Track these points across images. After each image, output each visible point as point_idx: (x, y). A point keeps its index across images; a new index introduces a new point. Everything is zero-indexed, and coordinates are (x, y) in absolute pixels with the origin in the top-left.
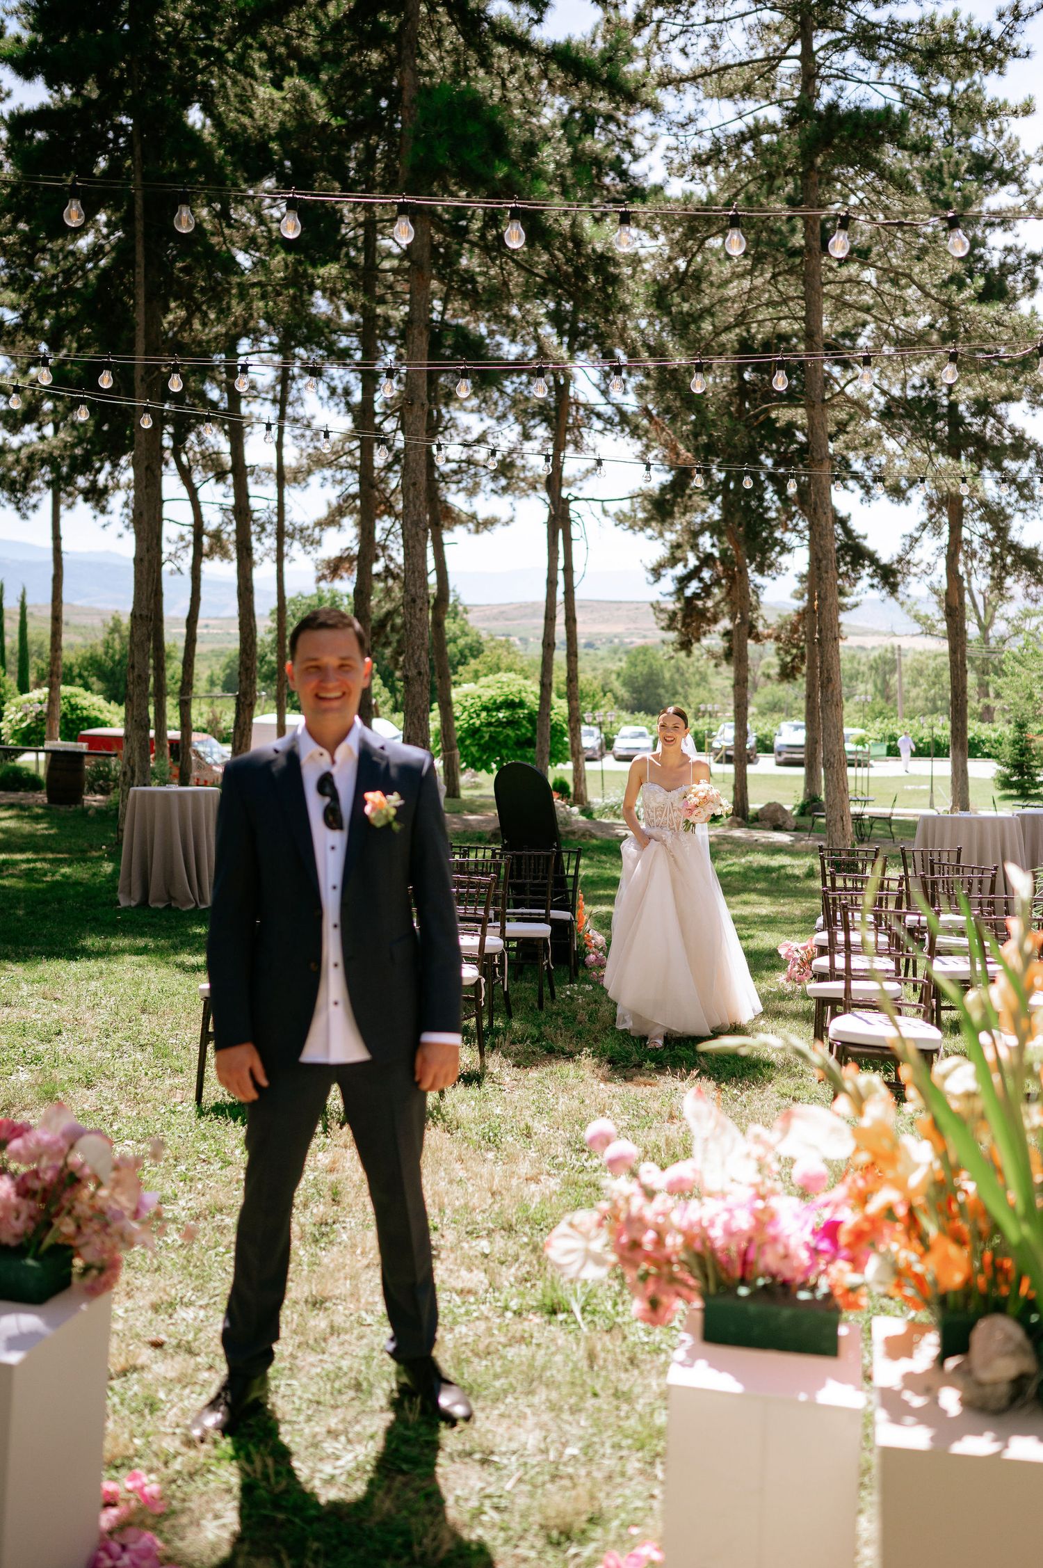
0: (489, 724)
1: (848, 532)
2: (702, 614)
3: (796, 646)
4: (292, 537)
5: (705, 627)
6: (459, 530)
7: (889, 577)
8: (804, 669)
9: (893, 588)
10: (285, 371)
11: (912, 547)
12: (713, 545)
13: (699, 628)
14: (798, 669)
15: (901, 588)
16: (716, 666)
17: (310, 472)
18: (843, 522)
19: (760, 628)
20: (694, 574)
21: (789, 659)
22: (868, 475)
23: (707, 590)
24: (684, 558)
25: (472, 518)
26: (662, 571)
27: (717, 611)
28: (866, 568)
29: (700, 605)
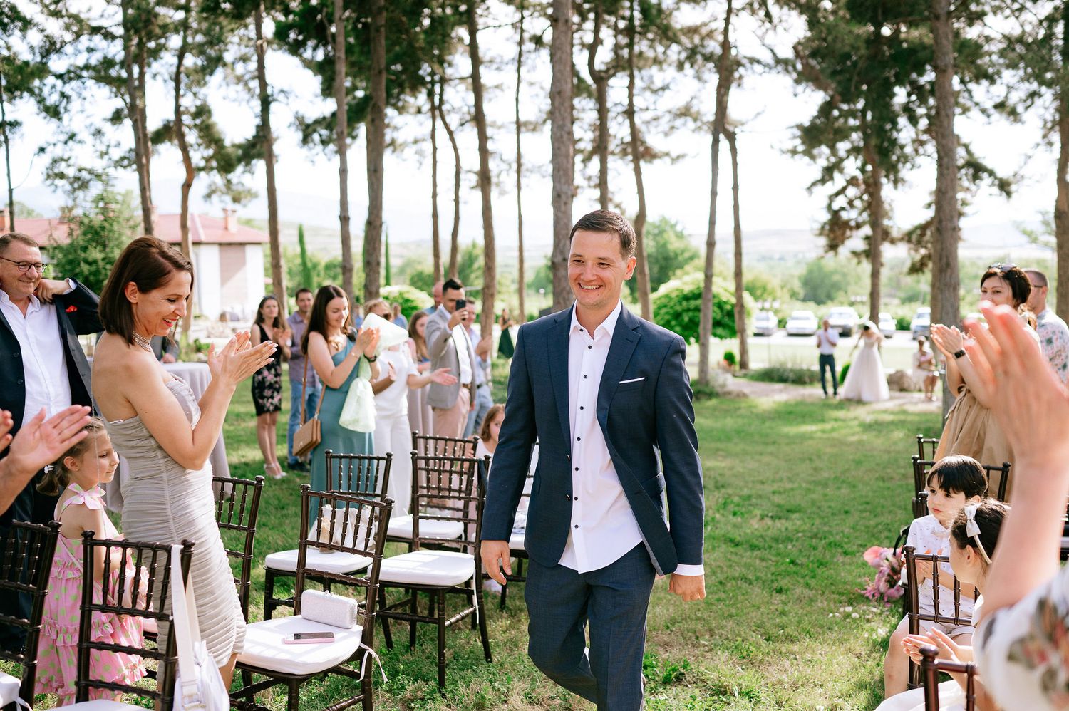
0: (688, 310)
1: (968, 152)
2: (846, 225)
3: (926, 248)
4: (531, 171)
5: (848, 233)
6: (657, 162)
7: (1004, 186)
8: (930, 265)
9: (1009, 194)
10: (521, 43)
12: (856, 169)
13: (844, 233)
14: (926, 265)
15: (1014, 195)
16: (859, 263)
17: (545, 122)
18: (966, 147)
19: (895, 233)
20: (842, 191)
21: (919, 257)
22: (989, 105)
23: (851, 203)
24: (831, 178)
25: (667, 154)
26: (815, 189)
27: (860, 220)
28: (986, 180)
29: (845, 215)
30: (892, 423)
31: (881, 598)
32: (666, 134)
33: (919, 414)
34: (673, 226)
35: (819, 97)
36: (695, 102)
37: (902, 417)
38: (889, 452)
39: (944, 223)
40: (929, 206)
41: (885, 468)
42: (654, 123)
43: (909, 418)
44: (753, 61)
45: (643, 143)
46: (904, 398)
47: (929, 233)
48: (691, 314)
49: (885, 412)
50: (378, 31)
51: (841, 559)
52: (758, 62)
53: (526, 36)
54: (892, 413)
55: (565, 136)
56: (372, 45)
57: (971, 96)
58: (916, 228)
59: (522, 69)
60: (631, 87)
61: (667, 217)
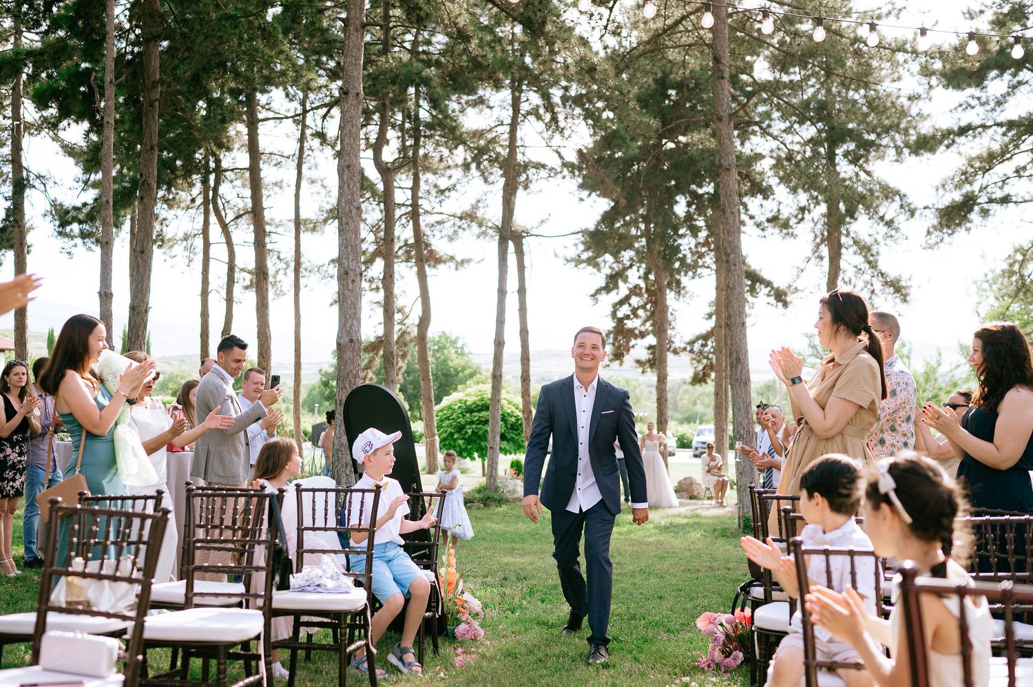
0: (472, 422)
2: (631, 333)
3: (708, 358)
5: (633, 342)
6: (441, 267)
7: (780, 296)
8: (713, 375)
9: (785, 304)
10: (302, 139)
11: (798, 276)
12: (639, 278)
13: (628, 342)
14: (709, 376)
16: (643, 372)
17: (325, 221)
19: (678, 343)
20: (625, 300)
21: (701, 367)
22: (763, 218)
23: (634, 311)
24: (616, 287)
25: (452, 258)
26: (599, 297)
27: (643, 329)
28: (763, 291)
29: (629, 324)
30: (687, 524)
31: (718, 667)
32: (451, 239)
33: (712, 518)
34: (455, 342)
35: (604, 204)
36: (480, 205)
37: (697, 520)
38: (690, 550)
39: (733, 319)
40: (710, 316)
41: (688, 562)
42: (438, 227)
43: (703, 521)
44: (540, 166)
45: (428, 245)
46: (695, 504)
47: (709, 343)
48: (474, 426)
49: (679, 516)
50: (151, 105)
51: (665, 636)
52: (544, 166)
53: (308, 132)
54: (685, 517)
55: (354, 212)
56: (144, 119)
57: (747, 210)
58: (698, 338)
59: (305, 167)
60: (415, 188)
61: (448, 333)
